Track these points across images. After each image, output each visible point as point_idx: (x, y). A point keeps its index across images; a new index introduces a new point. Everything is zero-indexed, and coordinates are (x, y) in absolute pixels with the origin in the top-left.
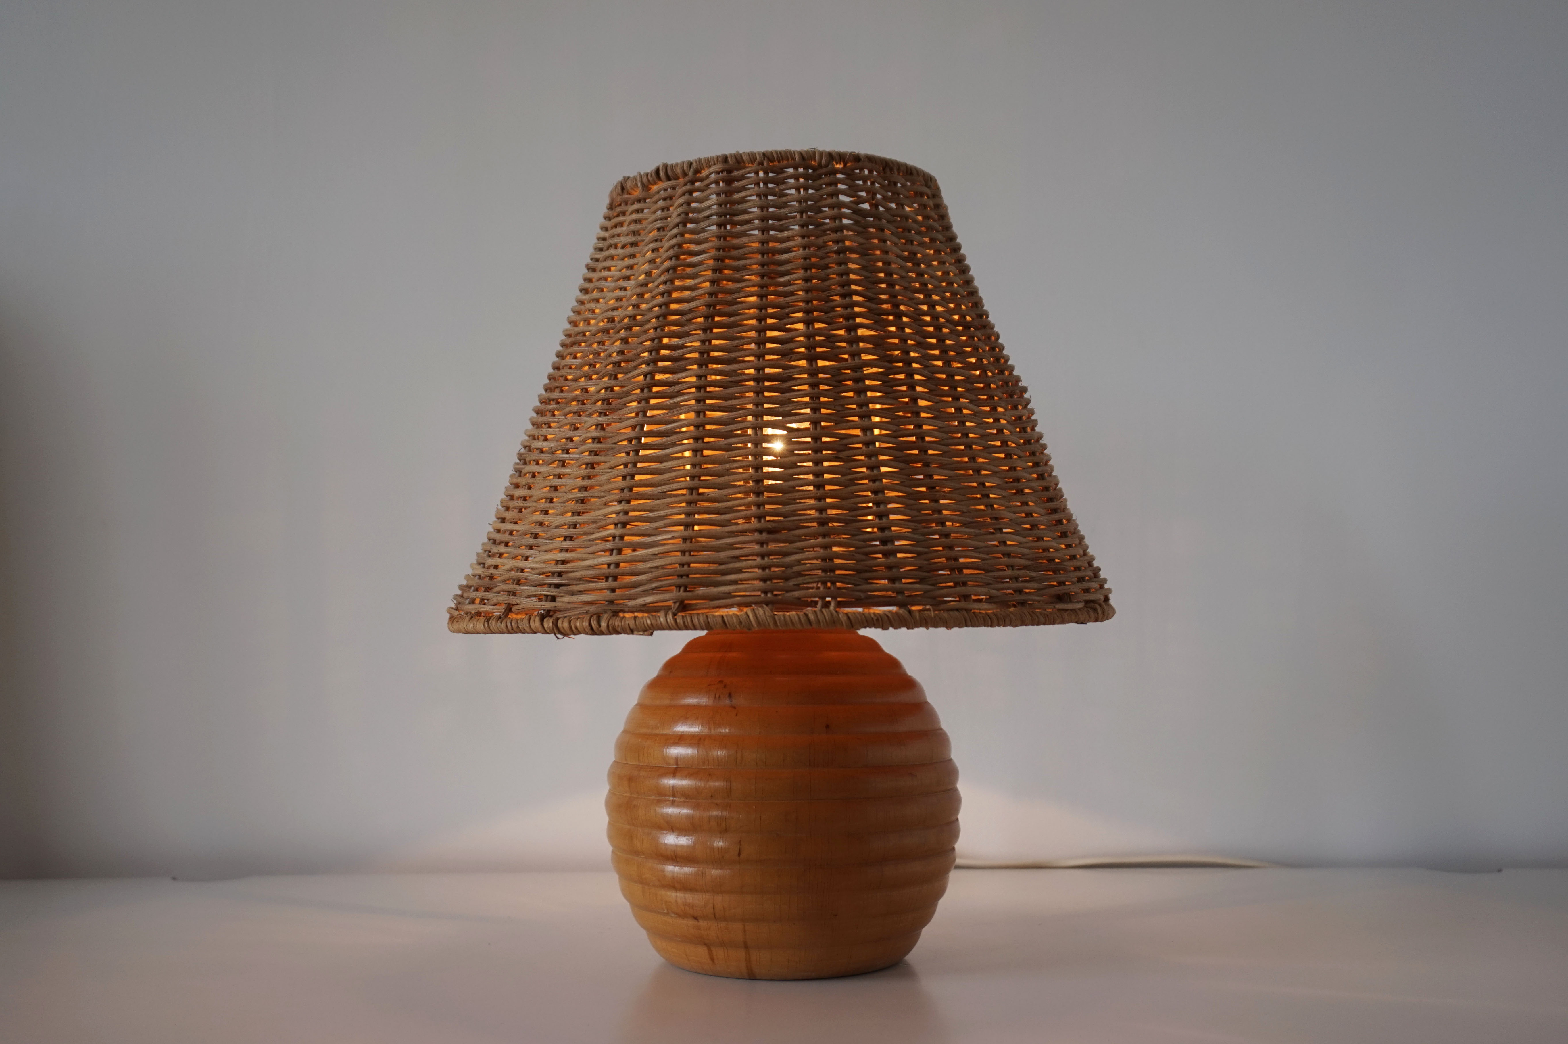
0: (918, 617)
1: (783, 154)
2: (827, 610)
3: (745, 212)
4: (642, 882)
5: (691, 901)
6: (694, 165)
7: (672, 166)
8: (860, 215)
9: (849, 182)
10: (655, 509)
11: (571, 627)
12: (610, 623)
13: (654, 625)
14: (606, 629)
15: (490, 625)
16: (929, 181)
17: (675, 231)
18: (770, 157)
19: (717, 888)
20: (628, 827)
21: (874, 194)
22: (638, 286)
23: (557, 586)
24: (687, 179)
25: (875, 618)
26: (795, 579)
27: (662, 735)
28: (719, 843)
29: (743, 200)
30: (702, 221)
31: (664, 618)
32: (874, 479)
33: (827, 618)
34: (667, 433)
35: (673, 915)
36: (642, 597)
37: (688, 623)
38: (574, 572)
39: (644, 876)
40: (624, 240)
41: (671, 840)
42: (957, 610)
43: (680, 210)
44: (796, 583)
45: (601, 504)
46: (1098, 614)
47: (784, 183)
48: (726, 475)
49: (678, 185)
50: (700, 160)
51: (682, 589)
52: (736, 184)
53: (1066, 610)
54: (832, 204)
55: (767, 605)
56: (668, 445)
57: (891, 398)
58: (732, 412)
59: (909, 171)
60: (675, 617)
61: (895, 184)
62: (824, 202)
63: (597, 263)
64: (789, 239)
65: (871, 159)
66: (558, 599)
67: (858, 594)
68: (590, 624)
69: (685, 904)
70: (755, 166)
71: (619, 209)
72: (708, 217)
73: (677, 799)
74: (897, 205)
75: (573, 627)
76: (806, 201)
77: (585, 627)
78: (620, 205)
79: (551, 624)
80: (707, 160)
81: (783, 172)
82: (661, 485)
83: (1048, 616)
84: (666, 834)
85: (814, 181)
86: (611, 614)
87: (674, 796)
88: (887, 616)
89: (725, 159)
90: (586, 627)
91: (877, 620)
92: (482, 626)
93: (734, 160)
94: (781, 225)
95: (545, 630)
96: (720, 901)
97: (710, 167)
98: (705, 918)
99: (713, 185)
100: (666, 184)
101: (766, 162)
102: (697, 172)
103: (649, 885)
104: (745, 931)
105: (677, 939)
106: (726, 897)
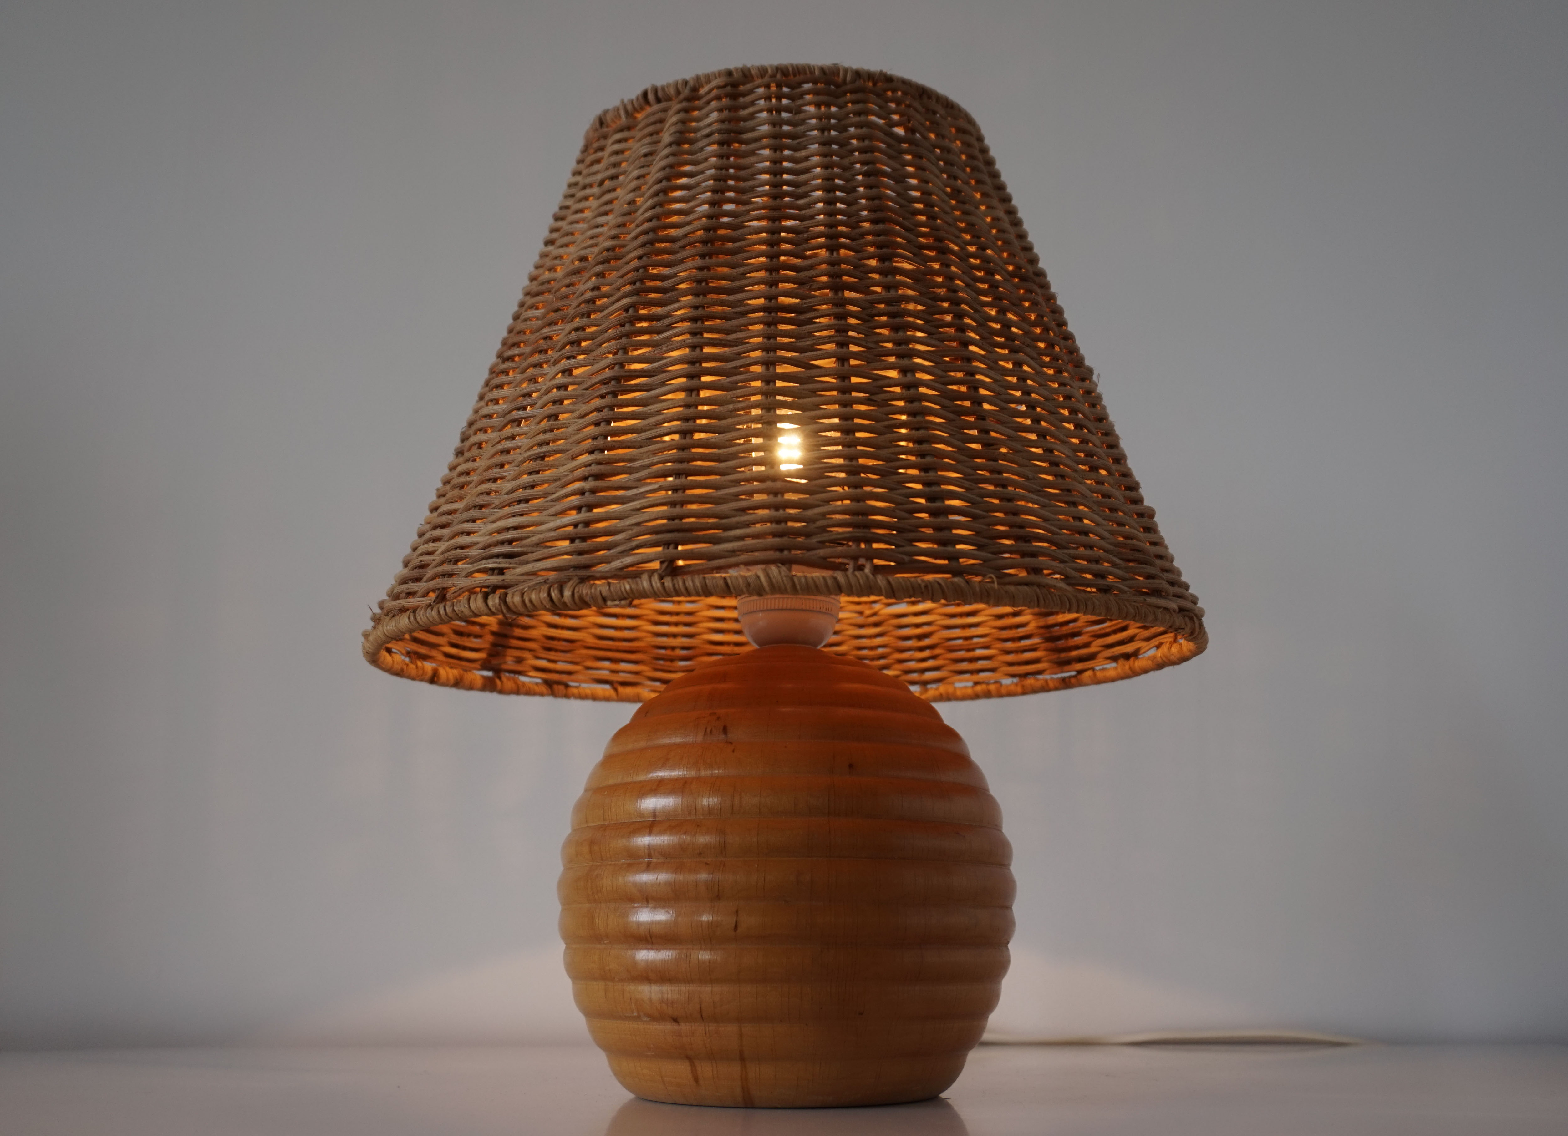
0: (978, 589)
1: (800, 68)
2: (861, 572)
3: (753, 129)
4: (606, 976)
5: (670, 996)
6: (691, 83)
7: (663, 88)
8: (893, 139)
9: (880, 102)
10: (637, 458)
11: (523, 601)
12: (576, 591)
13: (635, 590)
14: (570, 599)
15: (417, 615)
18: (784, 70)
19: (705, 975)
20: (587, 905)
22: (620, 216)
23: (508, 555)
24: (682, 97)
25: (923, 585)
26: (819, 536)
27: (635, 783)
28: (706, 916)
29: (751, 117)
30: (701, 140)
31: (648, 582)
32: (917, 426)
33: (861, 582)
34: (654, 371)
35: (645, 1019)
36: (619, 559)
37: (679, 585)
38: (529, 537)
39: (607, 968)
40: (601, 176)
41: (645, 916)
42: (1027, 585)
43: (674, 130)
44: (820, 540)
45: (567, 459)
47: (800, 98)
48: (729, 418)
49: (670, 106)
50: (698, 77)
51: (671, 546)
52: (742, 100)
54: (859, 123)
55: (783, 564)
56: (655, 385)
57: (935, 339)
58: (736, 346)
60: (662, 581)
61: (935, 113)
62: (849, 121)
63: (565, 210)
64: (807, 158)
66: (506, 571)
67: (900, 556)
68: (549, 595)
69: (662, 1001)
70: (765, 80)
71: (595, 147)
72: (708, 135)
73: (654, 860)
74: (937, 135)
75: (527, 601)
76: (828, 119)
77: (542, 598)
78: (597, 143)
79: (497, 601)
80: (707, 76)
81: (800, 87)
82: (645, 431)
83: (1138, 608)
84: (638, 908)
85: (837, 97)
86: (577, 581)
87: (650, 856)
88: (939, 584)
89: (729, 73)
90: (544, 599)
91: (926, 587)
92: (407, 620)
93: (741, 74)
94: (799, 143)
95: (490, 609)
96: (708, 992)
97: (711, 83)
98: (689, 1018)
99: (714, 102)
100: (656, 107)
101: (779, 76)
102: (695, 89)
103: (612, 980)
104: (741, 1036)
105: (649, 1053)
106: (717, 988)
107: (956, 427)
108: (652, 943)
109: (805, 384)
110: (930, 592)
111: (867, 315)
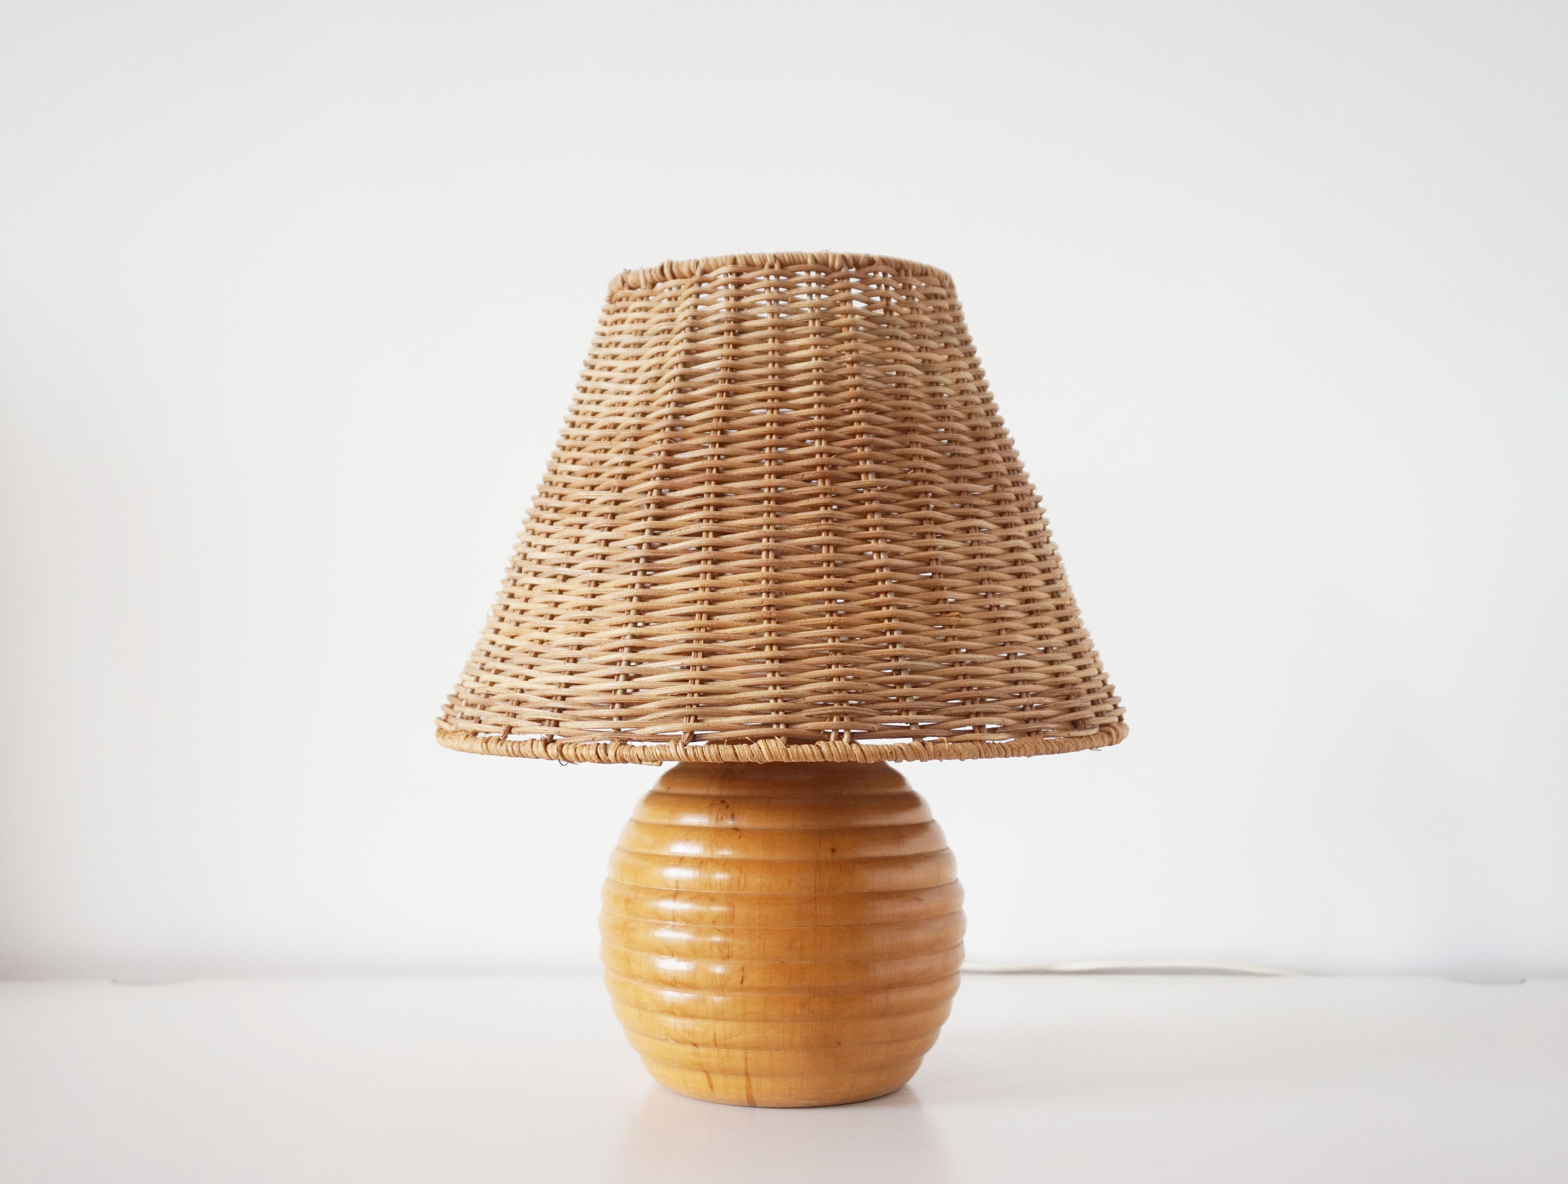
0: (932, 750)
1: (795, 257)
2: (840, 742)
3: (755, 318)
4: (640, 1006)
5: (691, 1028)
6: (701, 265)
7: (677, 264)
8: (874, 322)
9: (863, 286)
10: (663, 633)
11: (576, 755)
12: (617, 753)
13: (664, 756)
14: (613, 758)
15: (489, 747)
16: (944, 281)
17: (682, 335)
18: (781, 258)
19: (719, 1015)
20: (624, 950)
21: (888, 299)
22: (643, 392)
23: (560, 710)
24: (694, 279)
25: (889, 751)
26: (808, 710)
27: (661, 856)
28: (719, 969)
29: (753, 305)
30: (711, 326)
31: (674, 749)
32: (887, 604)
33: (840, 751)
35: (671, 1041)
36: (651, 726)
37: (698, 754)
38: (578, 696)
39: (641, 1001)
40: (626, 339)
41: (671, 965)
42: (971, 741)
43: (687, 313)
44: (808, 714)
45: (605, 626)
46: (1112, 738)
47: (795, 287)
48: (736, 599)
49: (684, 284)
50: (707, 260)
51: (692, 718)
52: (745, 287)
53: (1081, 737)
54: (845, 311)
55: (779, 737)
56: (676, 565)
59: (924, 272)
60: (685, 748)
61: (910, 286)
62: (837, 309)
63: (595, 360)
64: (800, 347)
65: (885, 261)
66: (561, 724)
67: (871, 725)
68: (597, 753)
69: (684, 1031)
70: (766, 270)
71: (619, 305)
72: (717, 322)
73: (678, 924)
74: (911, 309)
75: (579, 756)
76: (818, 307)
77: (591, 756)
78: (620, 300)
79: (555, 751)
80: (715, 260)
81: (795, 276)
82: (669, 608)
83: (1062, 744)
84: (664, 959)
85: (826, 285)
86: (619, 743)
87: (674, 920)
88: (901, 749)
89: (734, 261)
90: (593, 756)
91: (891, 753)
92: (480, 747)
93: (744, 262)
95: (549, 756)
96: (721, 1029)
97: (718, 267)
98: (705, 1045)
99: (722, 287)
100: (671, 283)
101: (777, 266)
102: (704, 272)
103: (646, 1010)
104: (746, 1059)
105: (675, 1065)
106: (729, 1024)
107: (920, 599)
108: (676, 987)
109: (798, 568)
110: (894, 757)
111: (849, 501)
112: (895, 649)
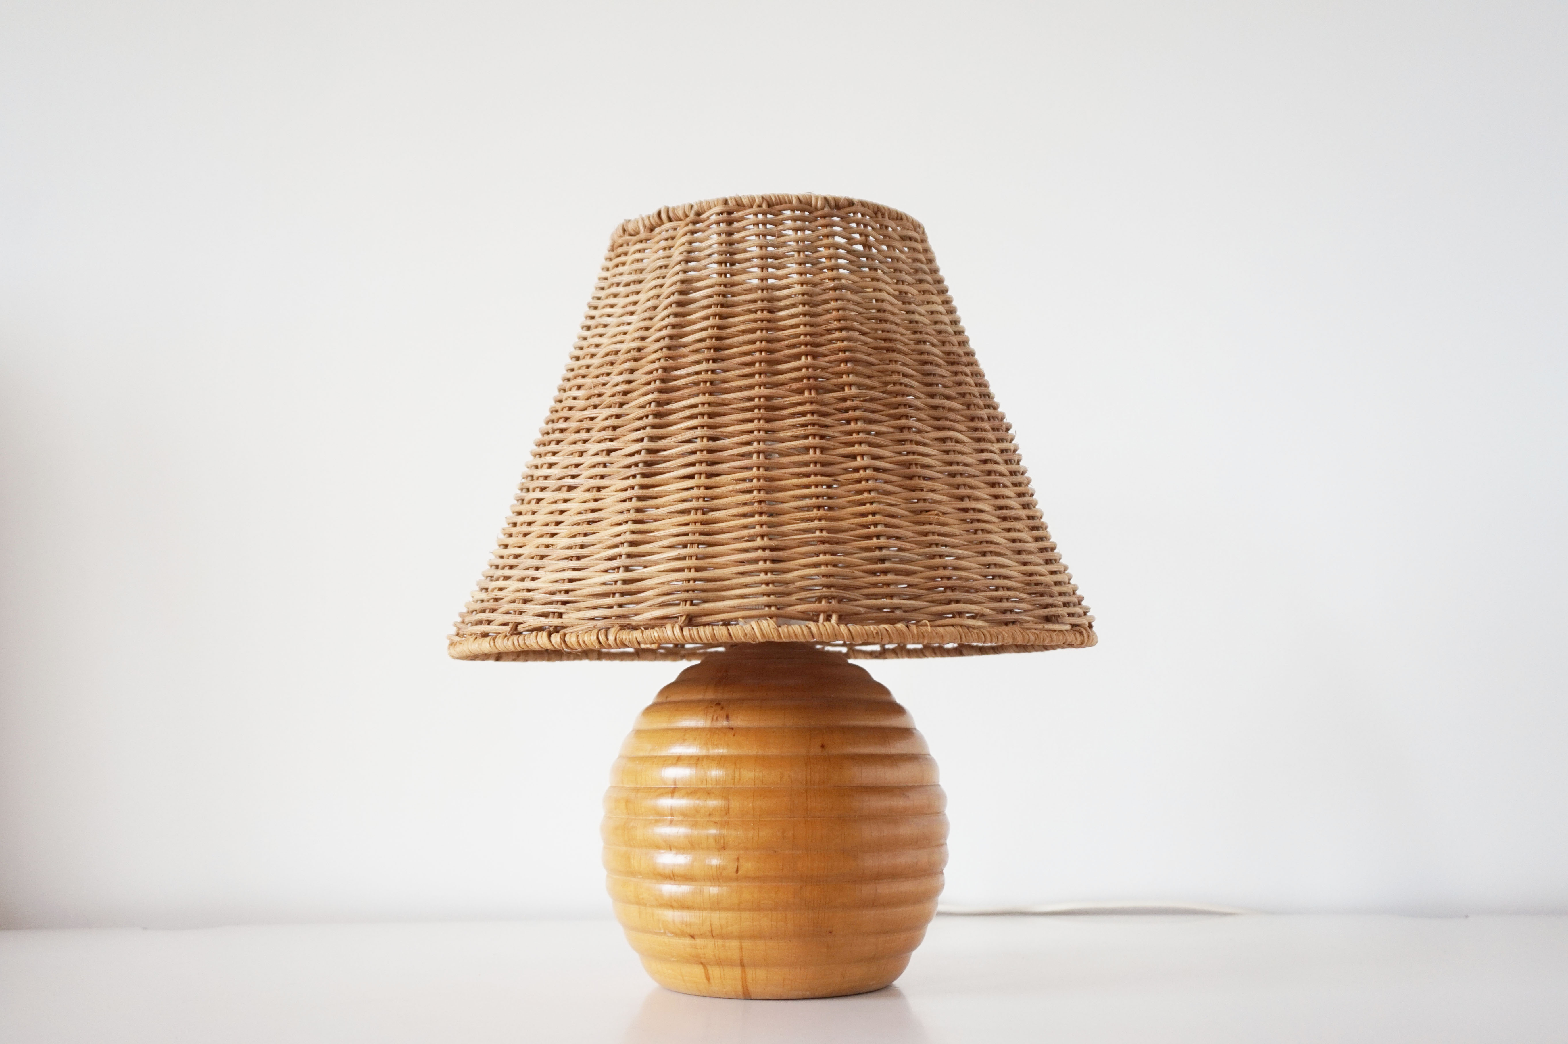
0: (915, 632)
1: (781, 197)
2: (828, 623)
3: (745, 251)
4: (639, 902)
5: (688, 920)
6: (695, 208)
7: (674, 209)
8: (854, 255)
9: (844, 224)
10: (661, 528)
11: (578, 642)
12: (617, 637)
13: (661, 638)
14: (614, 643)
15: (496, 643)
16: (917, 227)
17: (678, 268)
18: (768, 199)
19: (715, 906)
20: (625, 848)
21: (867, 236)
22: (642, 320)
23: (564, 603)
24: (688, 220)
26: (798, 594)
27: (660, 757)
28: (715, 862)
29: (743, 240)
30: (704, 259)
31: (671, 631)
32: (871, 501)
33: (829, 631)
34: (672, 457)
35: (670, 935)
36: (649, 611)
37: (694, 633)
38: (580, 589)
39: (641, 897)
40: (626, 279)
41: (669, 860)
42: (952, 626)
43: (682, 249)
44: (798, 597)
46: (1084, 636)
47: (782, 224)
49: (679, 226)
50: (701, 203)
51: (688, 603)
52: (736, 225)
53: (1055, 630)
54: (827, 244)
55: (771, 618)
56: (673, 468)
57: (886, 426)
58: (734, 437)
59: (899, 217)
60: (682, 630)
61: (887, 227)
62: (820, 243)
63: (599, 301)
64: (786, 276)
65: (863, 204)
66: (564, 616)
68: (598, 638)
69: (682, 923)
70: (755, 209)
71: (620, 250)
72: (709, 255)
73: (675, 818)
74: (888, 247)
75: (581, 642)
76: (803, 241)
77: (592, 641)
78: (621, 246)
79: (558, 640)
80: (708, 203)
81: (781, 214)
82: (666, 506)
84: (663, 853)
85: (810, 222)
87: (672, 815)
88: (886, 629)
89: (726, 202)
90: (594, 641)
91: (877, 632)
92: (488, 645)
93: (734, 203)
94: (779, 263)
95: (553, 645)
96: (717, 918)
97: (710, 208)
98: (702, 936)
99: (714, 226)
100: (668, 225)
101: (764, 206)
102: (698, 214)
103: (645, 905)
104: (741, 949)
105: (673, 959)
106: (724, 914)
107: (901, 498)
108: (675, 880)
109: (787, 468)
110: (880, 637)
111: (834, 409)
112: (878, 541)
